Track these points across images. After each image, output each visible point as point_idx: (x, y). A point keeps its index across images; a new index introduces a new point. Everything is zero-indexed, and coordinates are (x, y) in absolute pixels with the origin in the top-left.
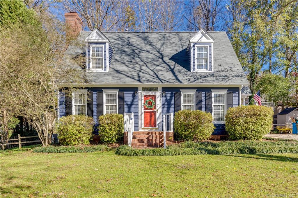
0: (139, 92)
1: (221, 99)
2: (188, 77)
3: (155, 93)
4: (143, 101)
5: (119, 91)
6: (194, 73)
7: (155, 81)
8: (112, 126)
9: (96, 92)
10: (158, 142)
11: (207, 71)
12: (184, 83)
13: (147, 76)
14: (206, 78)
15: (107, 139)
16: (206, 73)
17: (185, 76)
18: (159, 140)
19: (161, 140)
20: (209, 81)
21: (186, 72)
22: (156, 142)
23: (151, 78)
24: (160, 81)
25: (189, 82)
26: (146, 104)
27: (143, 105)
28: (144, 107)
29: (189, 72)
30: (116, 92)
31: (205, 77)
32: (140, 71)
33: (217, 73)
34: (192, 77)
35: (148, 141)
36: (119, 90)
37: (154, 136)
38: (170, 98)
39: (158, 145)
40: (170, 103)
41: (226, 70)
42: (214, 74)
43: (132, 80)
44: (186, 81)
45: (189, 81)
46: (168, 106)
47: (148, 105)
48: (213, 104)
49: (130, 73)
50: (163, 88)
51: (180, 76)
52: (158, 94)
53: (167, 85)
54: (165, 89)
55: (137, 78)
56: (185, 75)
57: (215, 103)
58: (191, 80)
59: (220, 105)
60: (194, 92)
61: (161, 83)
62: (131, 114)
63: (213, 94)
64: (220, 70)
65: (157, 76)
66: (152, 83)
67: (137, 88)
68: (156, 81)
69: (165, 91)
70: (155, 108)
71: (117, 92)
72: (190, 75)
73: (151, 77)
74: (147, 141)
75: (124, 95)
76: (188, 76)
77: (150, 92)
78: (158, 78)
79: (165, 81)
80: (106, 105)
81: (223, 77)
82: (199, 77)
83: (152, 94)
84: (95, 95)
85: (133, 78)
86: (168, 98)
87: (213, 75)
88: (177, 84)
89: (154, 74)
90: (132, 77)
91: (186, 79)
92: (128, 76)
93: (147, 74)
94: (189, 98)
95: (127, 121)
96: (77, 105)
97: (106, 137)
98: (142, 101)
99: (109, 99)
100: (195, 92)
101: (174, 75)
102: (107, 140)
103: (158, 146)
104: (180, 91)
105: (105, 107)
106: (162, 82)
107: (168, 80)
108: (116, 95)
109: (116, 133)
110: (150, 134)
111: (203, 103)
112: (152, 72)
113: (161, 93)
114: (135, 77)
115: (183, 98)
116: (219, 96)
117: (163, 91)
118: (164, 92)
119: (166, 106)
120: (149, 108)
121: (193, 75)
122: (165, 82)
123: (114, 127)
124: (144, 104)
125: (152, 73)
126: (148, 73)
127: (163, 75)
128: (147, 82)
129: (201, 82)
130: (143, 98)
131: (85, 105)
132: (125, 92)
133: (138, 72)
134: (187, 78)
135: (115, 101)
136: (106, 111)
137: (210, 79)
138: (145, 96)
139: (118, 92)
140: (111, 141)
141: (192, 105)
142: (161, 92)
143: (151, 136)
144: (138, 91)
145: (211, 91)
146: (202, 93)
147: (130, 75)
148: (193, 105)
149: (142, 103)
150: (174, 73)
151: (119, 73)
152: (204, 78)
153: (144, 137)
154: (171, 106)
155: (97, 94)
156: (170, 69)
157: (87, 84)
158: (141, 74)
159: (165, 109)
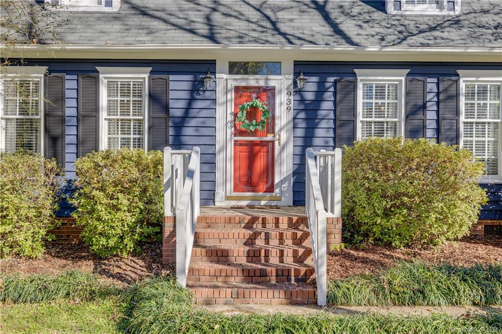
0: (218, 75)
1: (488, 102)
2: (378, 30)
3: (267, 79)
4: (231, 108)
5: (151, 72)
6: (394, 18)
7: (267, 41)
8: (120, 195)
9: (75, 77)
10: (289, 260)
11: (437, 12)
12: (366, 47)
13: (239, 26)
14: (436, 33)
15: (103, 241)
16: (434, 17)
17: (365, 25)
18: (295, 252)
19: (301, 251)
20: (449, 42)
21: (369, 12)
22: (282, 261)
23: (254, 30)
24: (283, 40)
25: (384, 43)
26: (242, 115)
27: (230, 118)
28: (235, 125)
29: (378, 15)
30: (143, 75)
31: (432, 29)
32: (214, 10)
33: (470, 16)
34: (389, 28)
35: (252, 254)
36: (150, 69)
37: (274, 234)
38: (317, 96)
39: (293, 274)
40: (316, 115)
41: (496, 11)
42: (459, 21)
43: (189, 36)
44: (372, 39)
45: (382, 39)
46: (307, 124)
47: (247, 122)
48: (462, 118)
49: (181, 16)
50: (297, 64)
51: (348, 27)
52: (281, 82)
53: (307, 52)
54: (303, 68)
55: (203, 30)
56: (366, 22)
57: (470, 114)
58: (390, 38)
59: (485, 123)
60: (399, 77)
61: (289, 47)
62: (189, 152)
63: (464, 84)
64: (476, 9)
65: (274, 24)
66: (259, 47)
67: (213, 63)
68: (270, 39)
69: (305, 74)
70: (271, 130)
71: (146, 76)
72: (384, 24)
73: (254, 26)
74: (248, 256)
75: (167, 85)
76: (375, 25)
77: (251, 77)
78: (275, 32)
79: (299, 38)
80: (110, 120)
81: (494, 31)
82: (413, 29)
83: (256, 85)
84: (70, 83)
85: (192, 31)
86: (310, 96)
87: (456, 22)
88: (341, 51)
89: (265, 19)
90: (187, 27)
91: (373, 36)
92: (174, 25)
93: (236, 17)
94: (384, 98)
95: (176, 177)
96: (13, 119)
97: (100, 234)
98: (229, 104)
99: (119, 99)
100: (403, 79)
101: (329, 23)
102: (103, 245)
103: (293, 278)
104: (354, 74)
105: (104, 126)
106: (291, 43)
107: (310, 39)
108: (142, 84)
109: (133, 220)
110: (258, 226)
111: (431, 115)
112: (255, 12)
113: (291, 82)
114: (197, 26)
115: (363, 98)
116: (483, 92)
117: (297, 74)
118: (302, 77)
119: (302, 124)
120: (252, 128)
121: (394, 23)
122: (302, 42)
123: (128, 200)
124: (235, 115)
125: (254, 15)
126: (242, 15)
127: (291, 20)
128: (240, 42)
129: (423, 45)
130: (231, 96)
131: (40, 119)
132: (172, 77)
133: (207, 11)
134: (373, 31)
135: (138, 104)
136: (109, 139)
137: (452, 33)
138: (237, 89)
139: (149, 77)
140: (114, 248)
141: (392, 122)
142: (292, 77)
143: (263, 235)
144: (214, 73)
145: (458, 75)
146: (429, 80)
147: (181, 22)
148: (395, 122)
149: (229, 112)
150: (327, 17)
151: (144, 14)
152: (428, 34)
153: (236, 236)
154: (318, 124)
155: (77, 80)
156: (313, 6)
157: (33, 47)
158: (217, 17)
159: (300, 132)
